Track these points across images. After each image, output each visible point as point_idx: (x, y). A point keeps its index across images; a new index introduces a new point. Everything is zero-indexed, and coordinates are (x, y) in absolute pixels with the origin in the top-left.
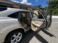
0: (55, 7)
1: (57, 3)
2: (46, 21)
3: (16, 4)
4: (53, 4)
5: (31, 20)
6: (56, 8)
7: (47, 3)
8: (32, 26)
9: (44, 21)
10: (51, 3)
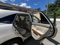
0: (53, 10)
1: (55, 7)
2: (52, 27)
3: (15, 7)
4: (52, 7)
5: (31, 24)
7: (46, 6)
8: (32, 32)
9: (50, 28)
10: (49, 6)
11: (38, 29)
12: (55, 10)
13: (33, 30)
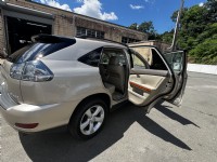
4: (195, 20)
6: (205, 37)
7: (174, 17)
11: (144, 82)
12: (206, 33)
13: (132, 85)
